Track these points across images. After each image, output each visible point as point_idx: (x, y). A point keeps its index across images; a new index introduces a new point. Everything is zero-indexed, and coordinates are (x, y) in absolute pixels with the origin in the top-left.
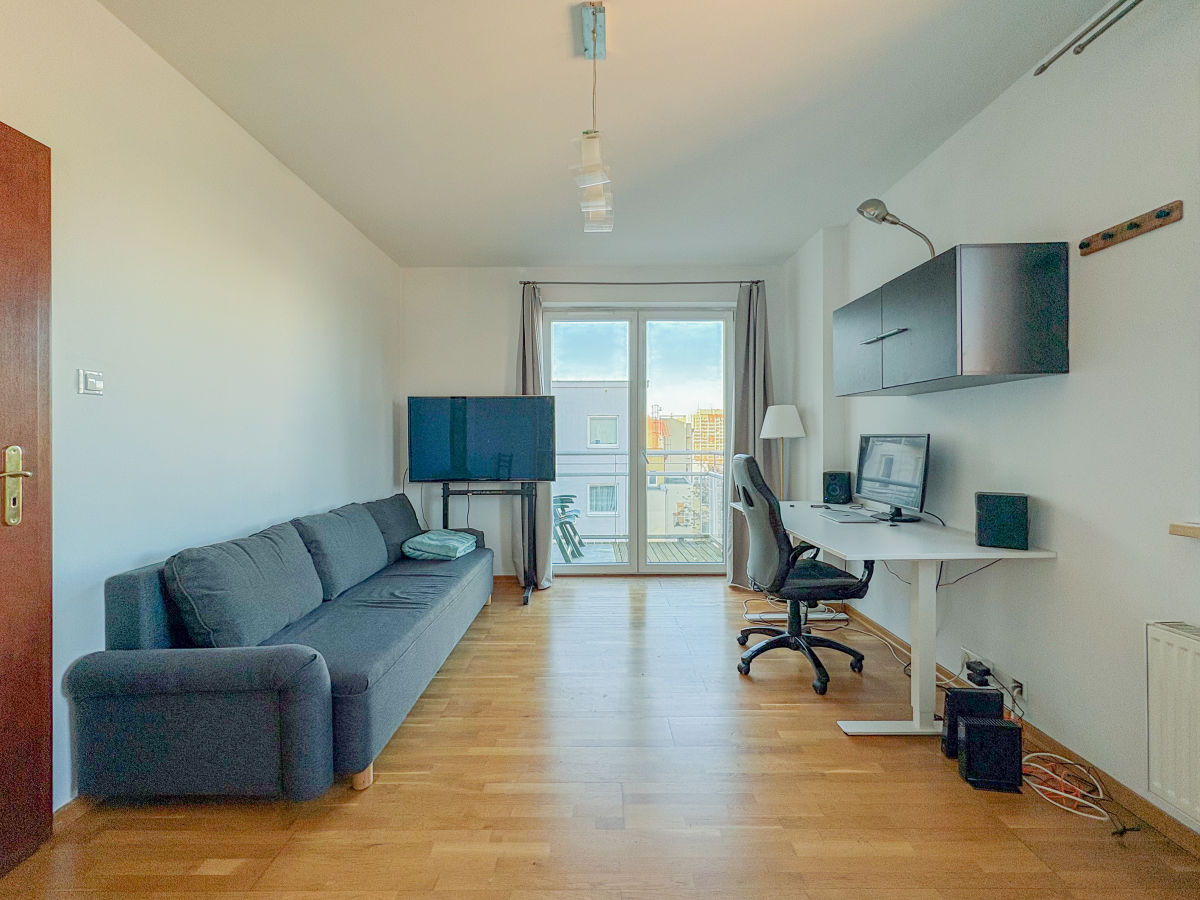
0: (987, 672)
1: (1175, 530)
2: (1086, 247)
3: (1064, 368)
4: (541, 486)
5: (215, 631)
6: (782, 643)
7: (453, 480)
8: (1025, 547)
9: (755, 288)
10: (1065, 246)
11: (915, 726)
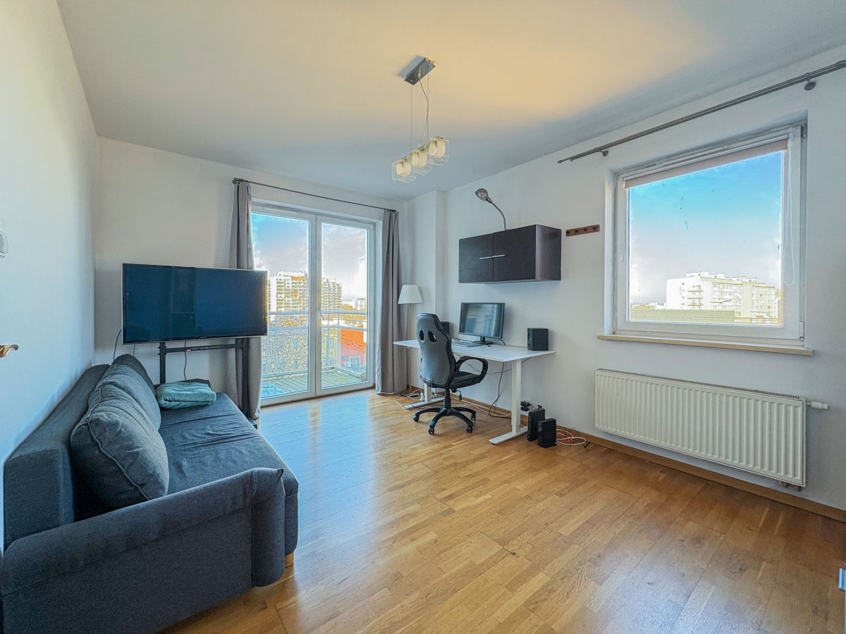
0: (529, 405)
1: (599, 338)
2: (568, 233)
3: (560, 279)
4: (253, 340)
5: (142, 485)
6: (444, 414)
7: (168, 340)
8: (547, 350)
9: (394, 215)
10: (560, 230)
11: (514, 433)
